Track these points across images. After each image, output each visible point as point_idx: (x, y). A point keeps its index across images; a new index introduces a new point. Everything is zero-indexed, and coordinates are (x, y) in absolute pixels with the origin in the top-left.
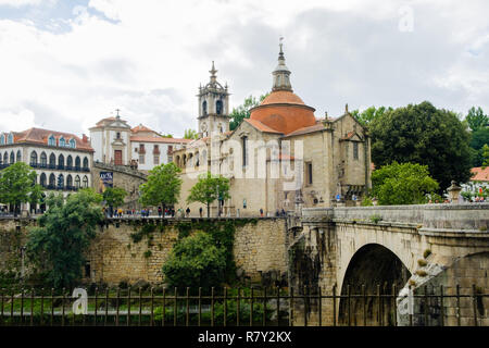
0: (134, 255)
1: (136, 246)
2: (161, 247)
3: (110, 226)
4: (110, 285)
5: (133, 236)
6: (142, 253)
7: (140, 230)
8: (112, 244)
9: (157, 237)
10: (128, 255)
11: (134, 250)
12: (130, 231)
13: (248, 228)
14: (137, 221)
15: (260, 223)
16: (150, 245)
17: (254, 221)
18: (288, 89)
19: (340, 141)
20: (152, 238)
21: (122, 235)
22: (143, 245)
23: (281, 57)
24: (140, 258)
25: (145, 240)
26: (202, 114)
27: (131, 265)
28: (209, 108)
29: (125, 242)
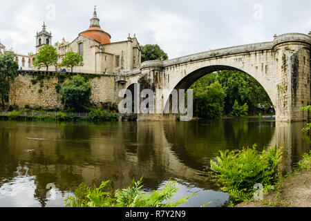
0: (32, 91)
1: (34, 86)
2: (48, 88)
3: (19, 75)
4: (20, 107)
5: (32, 81)
6: (37, 91)
7: (36, 78)
8: (21, 85)
9: (45, 82)
10: (29, 91)
11: (32, 88)
12: (31, 78)
13: (96, 79)
14: (35, 72)
15: (102, 77)
16: (42, 86)
17: (99, 76)
19: (133, 48)
20: (42, 82)
21: (26, 80)
22: (38, 86)
24: (36, 93)
25: (38, 84)
26: (38, 44)
27: (30, 96)
28: (42, 42)
29: (28, 84)
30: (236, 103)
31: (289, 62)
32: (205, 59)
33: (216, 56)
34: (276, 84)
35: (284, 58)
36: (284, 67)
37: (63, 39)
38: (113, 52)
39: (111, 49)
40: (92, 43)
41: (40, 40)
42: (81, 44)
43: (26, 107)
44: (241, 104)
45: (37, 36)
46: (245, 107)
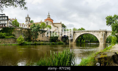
18: (50, 18)
23: (49, 14)
25: (42, 34)
26: (26, 21)
27: (40, 37)
28: (28, 20)
29: (39, 34)
31: (103, 35)
32: (86, 32)
33: (88, 32)
34: (100, 38)
35: (102, 34)
36: (102, 35)
38: (56, 26)
39: (55, 25)
40: (51, 23)
41: (27, 19)
42: (47, 23)
43: (39, 41)
44: (84, 40)
45: (26, 18)
46: (85, 41)
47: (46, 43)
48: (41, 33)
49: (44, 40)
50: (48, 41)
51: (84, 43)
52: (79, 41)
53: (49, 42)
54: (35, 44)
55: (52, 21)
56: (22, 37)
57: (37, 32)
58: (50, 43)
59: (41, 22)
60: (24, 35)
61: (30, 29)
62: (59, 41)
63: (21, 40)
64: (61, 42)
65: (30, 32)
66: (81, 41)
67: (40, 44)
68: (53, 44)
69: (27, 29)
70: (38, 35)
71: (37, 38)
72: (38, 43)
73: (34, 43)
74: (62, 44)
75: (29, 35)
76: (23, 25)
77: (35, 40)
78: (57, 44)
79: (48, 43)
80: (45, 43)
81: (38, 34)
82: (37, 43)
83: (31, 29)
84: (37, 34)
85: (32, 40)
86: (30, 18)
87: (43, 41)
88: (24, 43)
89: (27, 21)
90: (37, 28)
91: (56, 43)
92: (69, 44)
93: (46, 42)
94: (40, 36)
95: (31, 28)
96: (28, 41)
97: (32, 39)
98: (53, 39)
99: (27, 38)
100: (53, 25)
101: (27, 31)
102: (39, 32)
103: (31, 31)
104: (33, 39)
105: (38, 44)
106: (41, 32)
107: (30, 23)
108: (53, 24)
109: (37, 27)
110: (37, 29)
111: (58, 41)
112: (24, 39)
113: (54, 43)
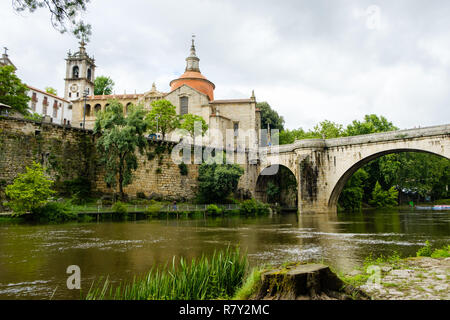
0: (148, 171)
1: (150, 163)
2: (168, 166)
5: (148, 155)
6: (154, 170)
9: (166, 158)
11: (148, 166)
16: (160, 164)
18: (196, 70)
19: (256, 111)
20: (162, 158)
22: (155, 163)
23: (193, 49)
24: (152, 173)
25: (156, 159)
26: (71, 76)
27: (145, 179)
28: (82, 73)
29: (141, 159)
30: (378, 186)
32: (388, 141)
33: (404, 139)
37: (154, 86)
38: (228, 116)
39: (225, 111)
40: (204, 100)
41: (76, 68)
42: (184, 99)
43: (141, 196)
44: (386, 187)
45: (70, 60)
46: (393, 192)
47: (178, 208)
48: (151, 157)
49: (165, 193)
50: (184, 200)
51: (390, 203)
52: (358, 191)
53: (193, 202)
54: (119, 217)
55: (207, 87)
56: (44, 176)
57: (131, 149)
58: (197, 209)
59: (150, 97)
60: (54, 165)
61: (90, 132)
62: (247, 197)
63: (37, 193)
64: (257, 201)
65: (92, 146)
66: (368, 191)
67: (141, 217)
68: (214, 214)
69: (75, 130)
70: (135, 168)
71: (128, 183)
72: (136, 209)
73: (112, 209)
74: (261, 213)
75: (87, 164)
76: (51, 101)
77: (116, 190)
78: (234, 214)
79: (187, 208)
80: (168, 210)
81: (134, 160)
82: (128, 208)
83: (99, 134)
84: (129, 164)
85: (100, 193)
86: (91, 64)
87: (159, 199)
88: (50, 208)
89: (75, 78)
90: (132, 131)
91: (230, 208)
92: (295, 211)
93: (178, 201)
94: (143, 171)
95: (99, 128)
96: (74, 197)
97: (101, 185)
98: (210, 188)
99: (69, 179)
100: (213, 111)
101: (73, 140)
102: (142, 152)
103: (98, 141)
104: (109, 186)
105: (131, 215)
106: (153, 151)
107: (91, 94)
108: (214, 106)
109: (134, 124)
110: (130, 137)
111: (238, 196)
112: (53, 187)
113: (215, 207)
